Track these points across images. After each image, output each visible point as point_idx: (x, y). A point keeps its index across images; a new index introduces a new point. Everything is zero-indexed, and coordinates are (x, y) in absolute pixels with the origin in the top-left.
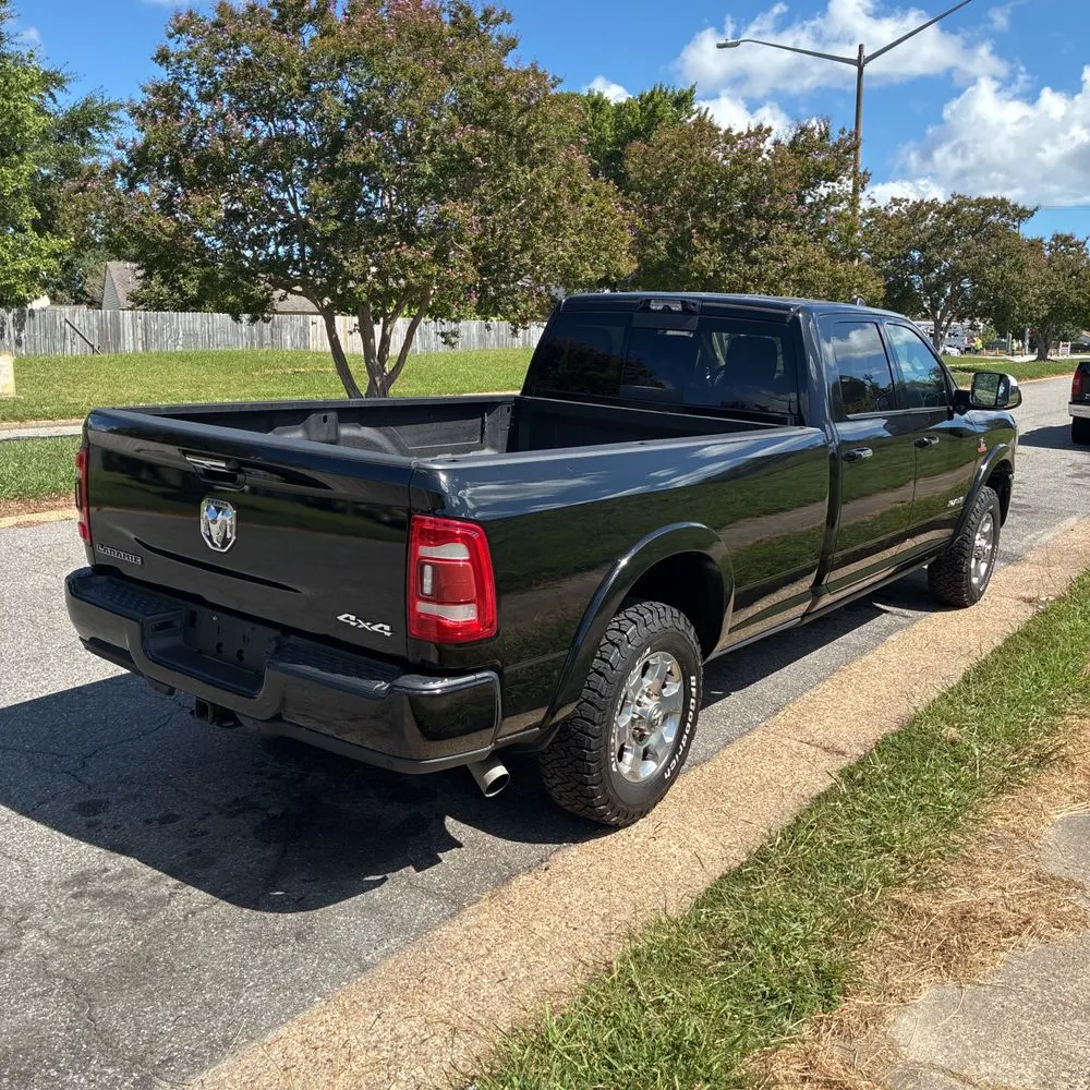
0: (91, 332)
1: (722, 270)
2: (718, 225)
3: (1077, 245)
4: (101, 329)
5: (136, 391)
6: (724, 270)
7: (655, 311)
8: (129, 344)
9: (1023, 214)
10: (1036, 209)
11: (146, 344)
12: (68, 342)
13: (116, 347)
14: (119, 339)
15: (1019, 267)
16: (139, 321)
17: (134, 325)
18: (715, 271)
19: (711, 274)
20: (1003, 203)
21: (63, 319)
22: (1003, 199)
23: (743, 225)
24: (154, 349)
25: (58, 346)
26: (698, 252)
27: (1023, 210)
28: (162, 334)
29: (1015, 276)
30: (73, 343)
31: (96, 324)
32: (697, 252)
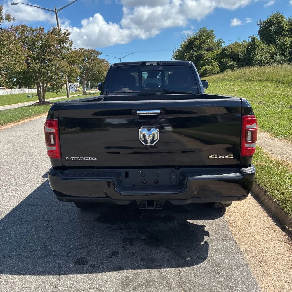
1: (40, 69)
3: (106, 62)
6: (40, 68)
7: (147, 65)
9: (100, 53)
10: (102, 52)
15: (101, 66)
18: (38, 69)
19: (37, 70)
20: (95, 51)
22: (94, 50)
23: (43, 55)
27: (99, 53)
29: (101, 69)
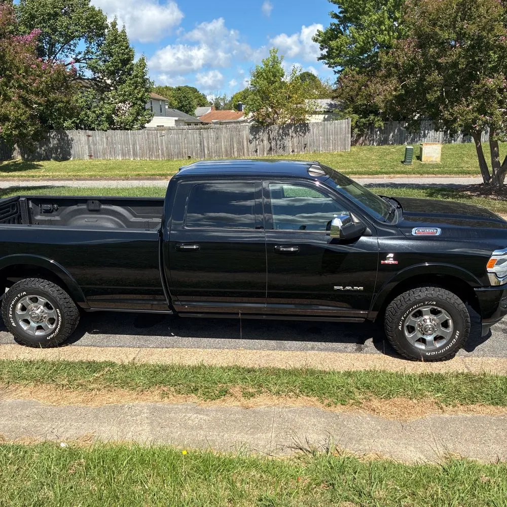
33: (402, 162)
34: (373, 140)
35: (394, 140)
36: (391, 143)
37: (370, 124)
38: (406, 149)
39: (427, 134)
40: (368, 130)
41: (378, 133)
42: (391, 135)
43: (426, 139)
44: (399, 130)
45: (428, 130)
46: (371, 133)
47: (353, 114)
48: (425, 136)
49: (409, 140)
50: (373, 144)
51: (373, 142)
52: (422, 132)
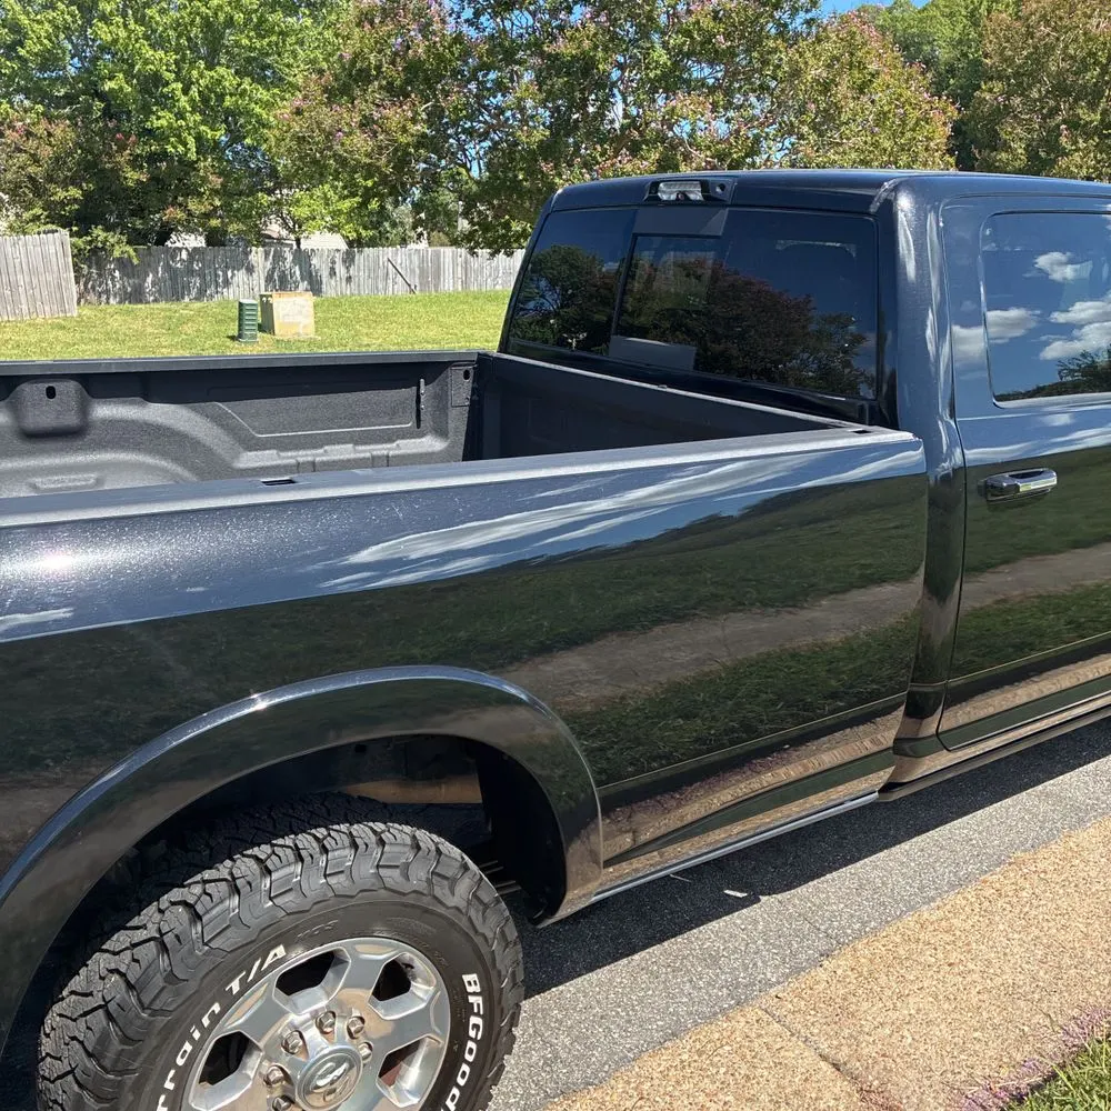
0: (413, 271)
2: (1099, 117)
4: (422, 269)
5: (433, 332)
7: (668, 203)
8: (449, 284)
11: (465, 283)
12: (390, 282)
13: (436, 287)
14: (439, 278)
16: (459, 259)
17: (455, 264)
21: (386, 259)
24: (474, 288)
25: (380, 286)
26: (1067, 155)
28: (482, 272)
30: (395, 283)
31: (417, 263)
32: (1065, 154)
33: (233, 338)
34: (107, 292)
35: (159, 291)
36: (152, 298)
37: (95, 251)
38: (241, 304)
39: (232, 278)
40: (90, 267)
41: (117, 274)
42: (149, 279)
43: (231, 290)
44: (168, 268)
45: (234, 269)
46: (100, 275)
47: (48, 223)
48: (227, 283)
49: (194, 292)
50: (108, 303)
51: (108, 299)
52: (220, 273)
